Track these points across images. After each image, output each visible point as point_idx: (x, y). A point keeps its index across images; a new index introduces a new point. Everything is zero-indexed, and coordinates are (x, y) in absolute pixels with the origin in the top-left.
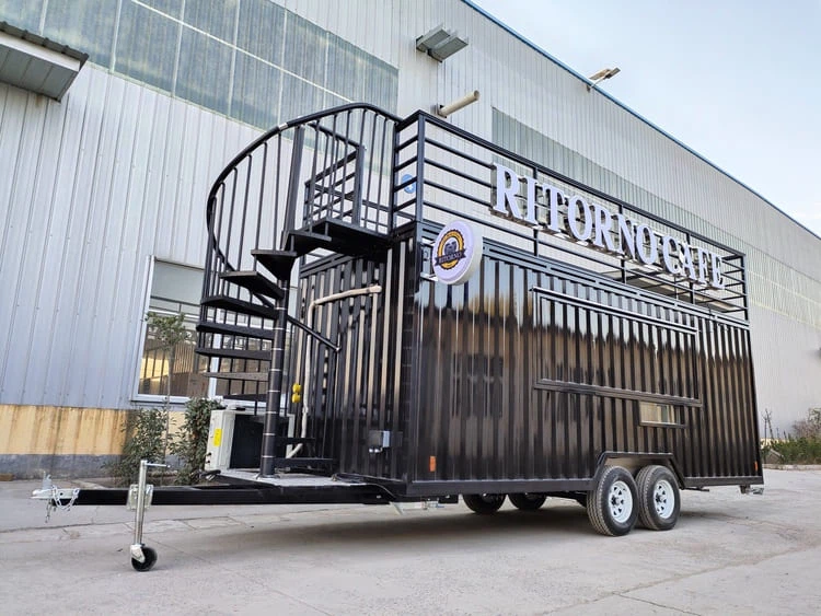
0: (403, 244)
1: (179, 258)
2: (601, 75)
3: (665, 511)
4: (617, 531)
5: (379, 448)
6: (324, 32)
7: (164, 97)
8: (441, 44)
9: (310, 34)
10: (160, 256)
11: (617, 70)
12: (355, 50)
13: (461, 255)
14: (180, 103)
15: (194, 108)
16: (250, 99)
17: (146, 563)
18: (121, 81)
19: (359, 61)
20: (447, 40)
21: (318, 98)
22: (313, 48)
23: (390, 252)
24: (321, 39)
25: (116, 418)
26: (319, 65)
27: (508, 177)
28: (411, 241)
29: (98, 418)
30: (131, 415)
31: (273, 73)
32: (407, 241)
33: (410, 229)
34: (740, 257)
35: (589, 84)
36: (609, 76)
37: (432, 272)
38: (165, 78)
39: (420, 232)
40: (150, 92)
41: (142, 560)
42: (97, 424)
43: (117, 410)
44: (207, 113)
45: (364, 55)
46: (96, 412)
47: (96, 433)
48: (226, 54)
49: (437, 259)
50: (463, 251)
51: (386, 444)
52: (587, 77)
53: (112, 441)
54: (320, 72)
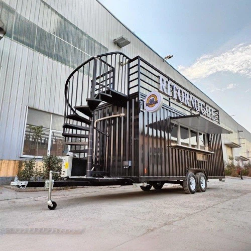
0: (133, 100)
1: (37, 107)
2: (168, 57)
3: (203, 186)
4: (192, 193)
5: (128, 166)
6: (85, 34)
7: (31, 51)
8: (122, 42)
9: (81, 34)
10: (30, 107)
11: (172, 56)
12: (95, 41)
13: (157, 102)
14: (37, 53)
15: (41, 56)
16: (61, 54)
17: (53, 207)
18: (15, 43)
19: (96, 45)
20: (124, 41)
21: (83, 56)
22: (82, 39)
23: (128, 102)
24: (84, 36)
25: (15, 163)
26: (83, 45)
27: (163, 80)
28: (137, 98)
29: (8, 163)
30: (21, 163)
31: (68, 46)
32: (135, 99)
33: (136, 95)
34: (218, 111)
35: (164, 60)
36: (170, 58)
37: (143, 109)
38: (32, 43)
39: (140, 96)
40: (26, 48)
41: (52, 206)
42: (8, 165)
43: (15, 161)
44: (46, 58)
45: (98, 43)
46: (7, 162)
47: (8, 169)
48: (53, 38)
49: (147, 104)
50: (157, 101)
51: (130, 165)
52: (163, 57)
53: (14, 171)
54: (83, 47)
